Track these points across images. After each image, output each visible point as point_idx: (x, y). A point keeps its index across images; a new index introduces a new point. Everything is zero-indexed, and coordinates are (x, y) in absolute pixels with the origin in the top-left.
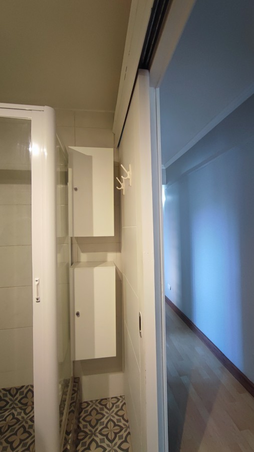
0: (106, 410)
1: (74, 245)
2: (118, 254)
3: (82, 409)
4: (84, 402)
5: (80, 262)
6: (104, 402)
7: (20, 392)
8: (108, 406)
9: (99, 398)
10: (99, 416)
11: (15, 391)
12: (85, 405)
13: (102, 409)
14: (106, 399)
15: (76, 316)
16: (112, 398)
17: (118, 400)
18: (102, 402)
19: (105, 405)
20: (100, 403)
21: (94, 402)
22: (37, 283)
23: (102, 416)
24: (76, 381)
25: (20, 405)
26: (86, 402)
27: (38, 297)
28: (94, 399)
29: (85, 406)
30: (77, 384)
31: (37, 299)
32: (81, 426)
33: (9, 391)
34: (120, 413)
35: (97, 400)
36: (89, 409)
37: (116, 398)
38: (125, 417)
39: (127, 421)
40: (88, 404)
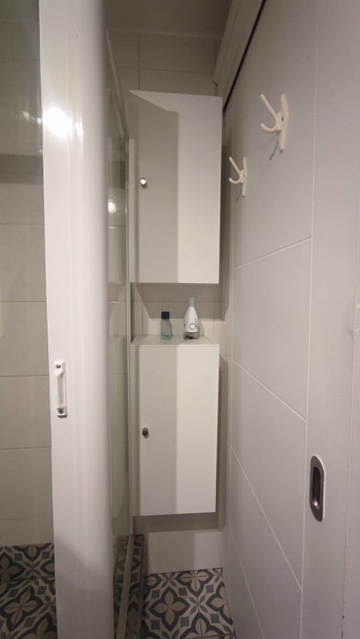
0: (190, 594)
1: (136, 303)
2: (218, 323)
3: (149, 588)
4: (152, 575)
5: (146, 335)
6: (185, 578)
7: (43, 553)
8: (193, 586)
9: (177, 569)
10: (179, 606)
11: (35, 551)
12: (152, 581)
13: (183, 592)
14: (189, 572)
15: (142, 436)
16: (199, 571)
17: (211, 576)
18: (183, 577)
19: (189, 584)
20: (178, 579)
21: (168, 575)
22: (59, 371)
23: (184, 606)
24: (139, 542)
25: (43, 574)
26: (155, 575)
27: (63, 406)
28: (168, 570)
29: (154, 583)
30: (140, 547)
31: (61, 411)
32: (148, 622)
33: (24, 550)
34: (217, 603)
35: (173, 573)
36: (160, 589)
37: (206, 571)
38: (225, 611)
39: (230, 621)
40: (159, 580)
